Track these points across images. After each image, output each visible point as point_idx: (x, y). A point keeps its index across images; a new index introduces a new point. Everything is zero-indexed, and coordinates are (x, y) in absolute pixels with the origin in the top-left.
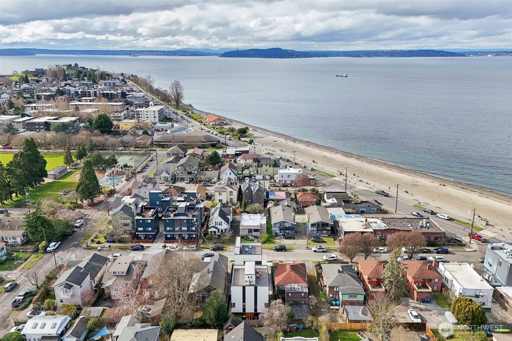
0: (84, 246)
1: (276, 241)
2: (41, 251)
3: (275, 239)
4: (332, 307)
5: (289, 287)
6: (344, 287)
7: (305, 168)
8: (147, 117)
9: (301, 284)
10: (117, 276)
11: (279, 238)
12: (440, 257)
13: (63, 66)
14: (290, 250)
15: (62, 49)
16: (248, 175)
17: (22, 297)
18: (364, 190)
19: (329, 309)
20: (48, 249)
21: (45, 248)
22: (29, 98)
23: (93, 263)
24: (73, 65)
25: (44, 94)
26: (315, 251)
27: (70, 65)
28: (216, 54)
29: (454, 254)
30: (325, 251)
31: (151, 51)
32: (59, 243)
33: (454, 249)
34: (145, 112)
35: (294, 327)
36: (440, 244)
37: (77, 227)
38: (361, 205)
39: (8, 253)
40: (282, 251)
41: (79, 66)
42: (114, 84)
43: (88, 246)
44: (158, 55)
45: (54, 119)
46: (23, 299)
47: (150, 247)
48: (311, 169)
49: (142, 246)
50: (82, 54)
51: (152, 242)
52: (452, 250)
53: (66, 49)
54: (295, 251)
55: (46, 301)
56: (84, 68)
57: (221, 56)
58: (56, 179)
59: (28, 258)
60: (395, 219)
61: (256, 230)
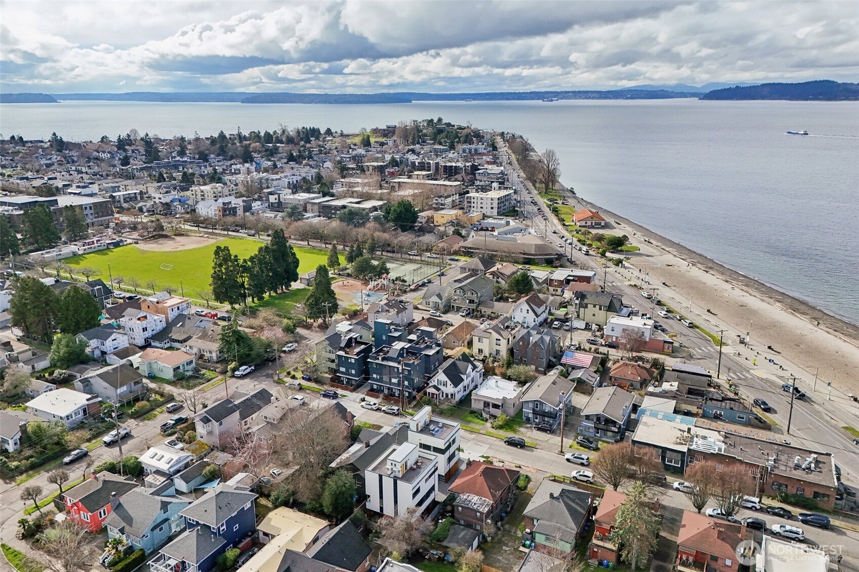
0: (276, 378)
1: (522, 430)
2: (229, 374)
3: (520, 426)
4: (522, 549)
5: (465, 497)
6: (548, 523)
7: (680, 320)
8: (482, 208)
9: (484, 499)
10: (268, 423)
11: (529, 425)
12: (794, 529)
13: (423, 121)
14: (531, 448)
15: (449, 93)
16: (563, 317)
17: (173, 422)
18: (762, 379)
19: (516, 550)
20: (237, 373)
21: (234, 370)
22: (353, 169)
23: (255, 400)
24: (435, 121)
25: (373, 164)
26: (568, 460)
27: (432, 120)
28: (696, 93)
29: (844, 534)
30: (586, 463)
31: (580, 92)
32: (253, 368)
33: (849, 525)
34: (479, 199)
35: (436, 555)
36: (826, 508)
37: (285, 352)
38: (719, 403)
39: (195, 368)
40: (517, 447)
41: (444, 121)
42: (476, 150)
43: (279, 379)
44: (589, 98)
45: (356, 203)
46: (174, 424)
47: (345, 396)
48: (687, 324)
49: (335, 393)
50: (474, 99)
51: (352, 391)
52: (844, 527)
53: (453, 93)
54: (537, 452)
55: (189, 432)
56: (449, 125)
57: (702, 97)
58: (308, 285)
59: (212, 379)
60: (754, 442)
61: (496, 406)
